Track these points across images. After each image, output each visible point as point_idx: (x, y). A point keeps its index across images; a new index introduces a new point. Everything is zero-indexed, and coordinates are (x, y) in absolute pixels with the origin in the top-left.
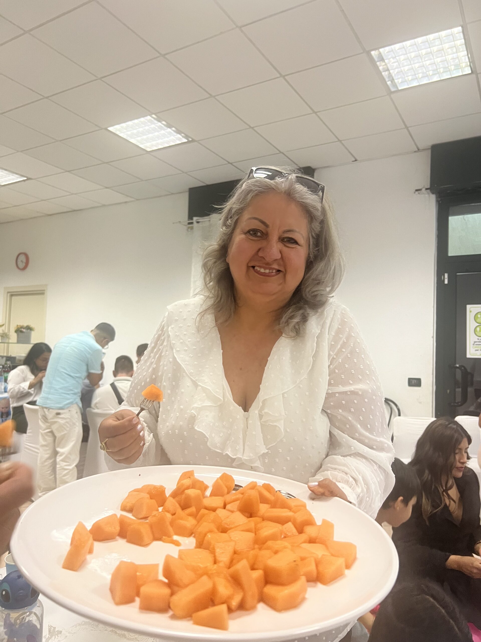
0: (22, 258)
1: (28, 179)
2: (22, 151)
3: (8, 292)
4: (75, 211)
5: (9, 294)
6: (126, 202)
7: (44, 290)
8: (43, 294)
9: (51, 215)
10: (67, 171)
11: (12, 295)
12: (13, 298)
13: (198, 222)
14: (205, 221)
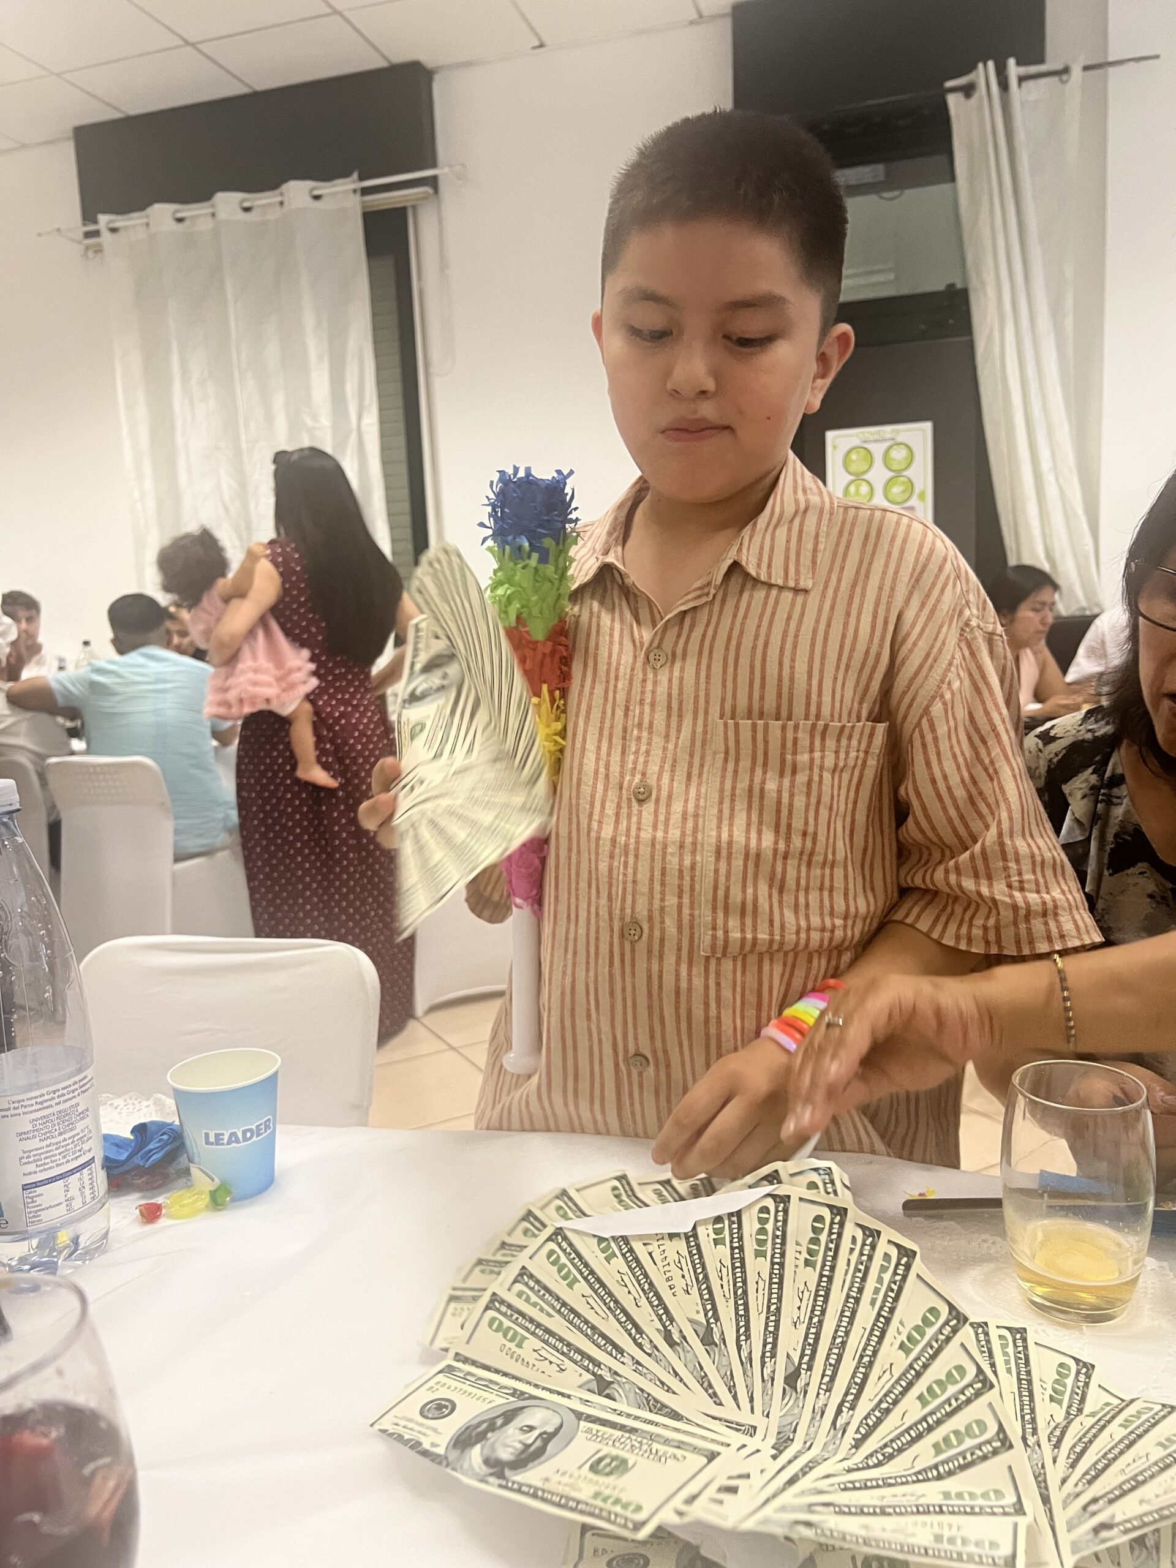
13: (114, 230)
14: (134, 226)
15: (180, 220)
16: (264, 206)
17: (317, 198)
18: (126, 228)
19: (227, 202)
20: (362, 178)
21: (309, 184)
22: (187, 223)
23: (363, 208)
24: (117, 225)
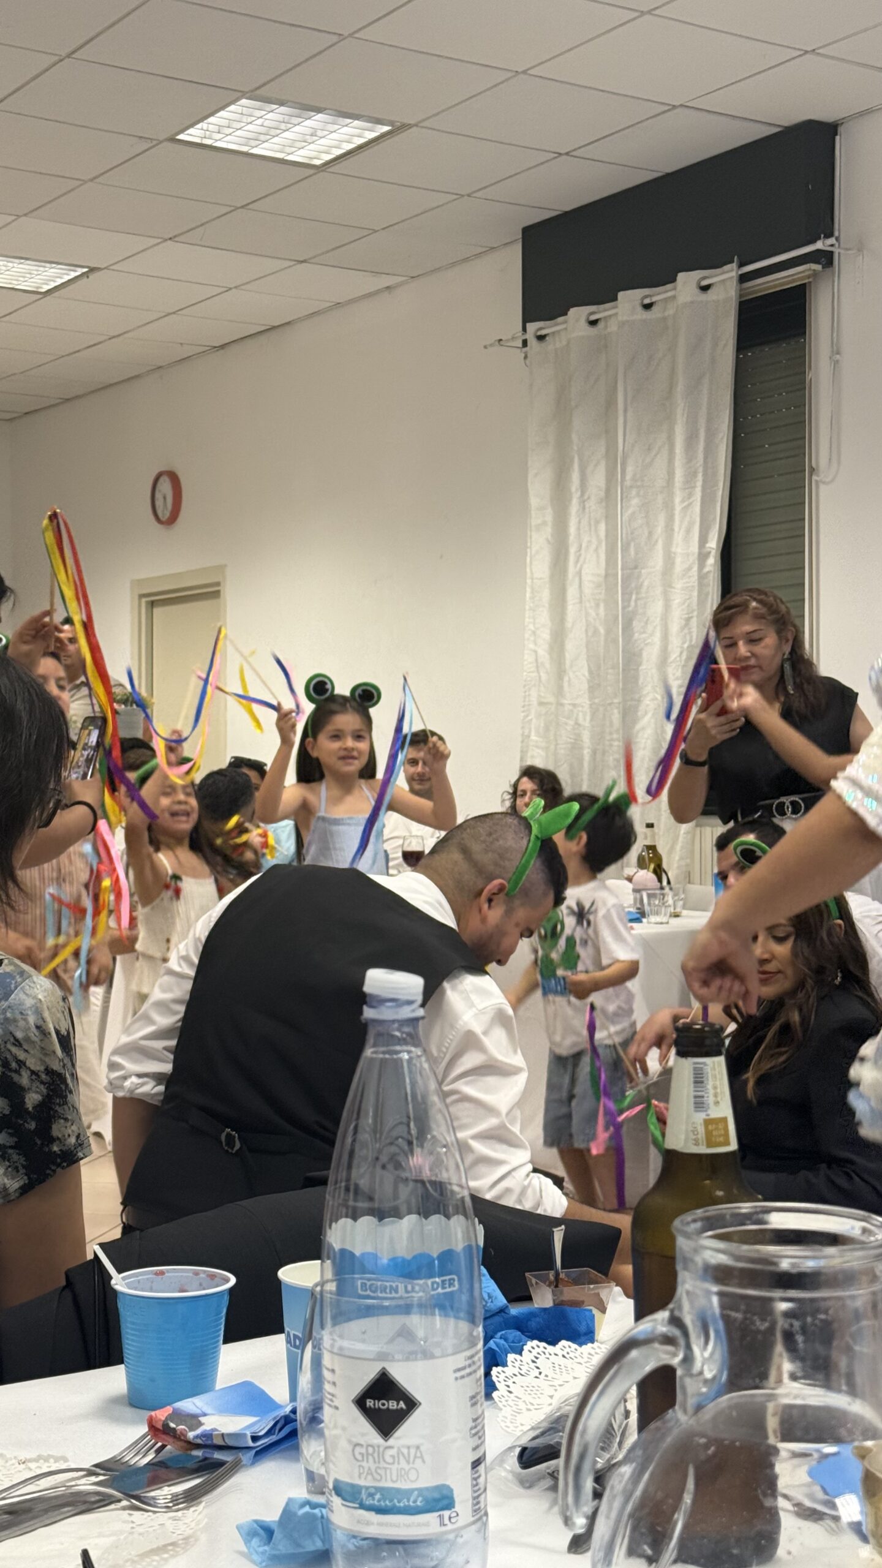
0: (165, 486)
1: (92, 270)
2: (25, 215)
3: (141, 596)
4: (273, 328)
5: (144, 600)
6: (388, 288)
7: (218, 584)
8: (216, 595)
9: (223, 347)
10: (166, 240)
11: (152, 604)
12: (157, 611)
13: (541, 338)
14: (559, 332)
15: (594, 323)
16: (666, 300)
17: (705, 289)
18: (553, 333)
19: (629, 300)
20: (741, 265)
21: (697, 275)
22: (601, 325)
23: (741, 296)
24: (543, 332)
